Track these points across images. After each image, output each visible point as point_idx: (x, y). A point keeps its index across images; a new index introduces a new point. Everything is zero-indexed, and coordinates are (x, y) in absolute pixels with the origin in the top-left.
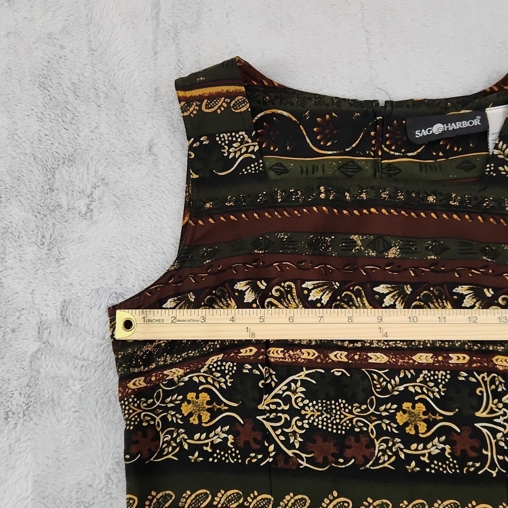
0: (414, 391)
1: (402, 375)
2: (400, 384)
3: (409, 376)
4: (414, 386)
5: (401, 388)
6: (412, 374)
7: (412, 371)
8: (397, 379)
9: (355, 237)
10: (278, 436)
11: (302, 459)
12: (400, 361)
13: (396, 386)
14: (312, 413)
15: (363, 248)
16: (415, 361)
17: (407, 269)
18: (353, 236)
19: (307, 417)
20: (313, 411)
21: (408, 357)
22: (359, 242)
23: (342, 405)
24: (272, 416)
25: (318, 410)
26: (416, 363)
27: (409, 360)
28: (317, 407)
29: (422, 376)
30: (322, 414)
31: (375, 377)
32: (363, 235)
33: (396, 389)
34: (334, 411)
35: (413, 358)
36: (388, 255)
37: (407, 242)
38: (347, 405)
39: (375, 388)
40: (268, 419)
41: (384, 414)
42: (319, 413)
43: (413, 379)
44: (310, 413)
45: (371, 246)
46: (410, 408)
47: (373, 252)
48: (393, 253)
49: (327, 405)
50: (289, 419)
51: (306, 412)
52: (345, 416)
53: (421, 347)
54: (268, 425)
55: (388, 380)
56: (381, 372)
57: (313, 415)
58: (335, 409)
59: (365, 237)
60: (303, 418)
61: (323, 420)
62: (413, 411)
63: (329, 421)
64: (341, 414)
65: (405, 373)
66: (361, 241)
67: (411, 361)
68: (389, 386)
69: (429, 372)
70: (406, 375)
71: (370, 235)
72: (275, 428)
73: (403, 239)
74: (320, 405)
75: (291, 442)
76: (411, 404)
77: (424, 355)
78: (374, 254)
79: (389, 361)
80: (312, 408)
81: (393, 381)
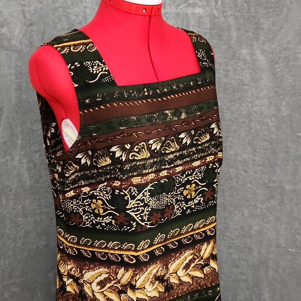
0: (191, 180)
1: (186, 174)
2: (186, 178)
3: (190, 173)
4: (191, 177)
5: (186, 179)
6: (191, 172)
7: (191, 171)
8: (184, 175)
9: (167, 112)
10: (138, 218)
11: (148, 225)
12: (187, 167)
13: (184, 179)
14: (153, 203)
15: (171, 117)
16: (193, 166)
17: (191, 122)
18: (166, 111)
19: (150, 206)
20: (153, 202)
21: (190, 164)
22: (169, 114)
23: (164, 196)
24: (135, 210)
25: (155, 201)
26: (193, 167)
27: (190, 165)
28: (154, 200)
29: (195, 172)
30: (156, 202)
31: (177, 178)
32: (170, 110)
33: (184, 180)
34: (161, 199)
35: (192, 164)
36: (182, 118)
37: (186, 109)
38: (166, 195)
39: (177, 183)
40: (133, 211)
41: (179, 193)
42: (155, 202)
43: (192, 174)
44: (151, 203)
45: (174, 115)
46: (190, 187)
47: (176, 118)
48: (183, 116)
49: (158, 197)
50: (143, 209)
51: (150, 204)
52: (165, 200)
53: (196, 158)
54: (133, 214)
55: (181, 177)
56: (179, 175)
57: (152, 204)
58: (161, 198)
59: (171, 111)
60: (149, 206)
61: (156, 205)
62: (190, 188)
63: (159, 204)
64: (164, 199)
65: (188, 172)
66: (170, 113)
67: (191, 166)
68: (181, 180)
69: (198, 169)
70: (188, 173)
71: (173, 109)
72: (136, 215)
73: (185, 108)
74: (155, 198)
75: (144, 219)
76: (190, 185)
77: (197, 162)
78: (176, 119)
79: (182, 169)
80: (152, 201)
81: (183, 177)
